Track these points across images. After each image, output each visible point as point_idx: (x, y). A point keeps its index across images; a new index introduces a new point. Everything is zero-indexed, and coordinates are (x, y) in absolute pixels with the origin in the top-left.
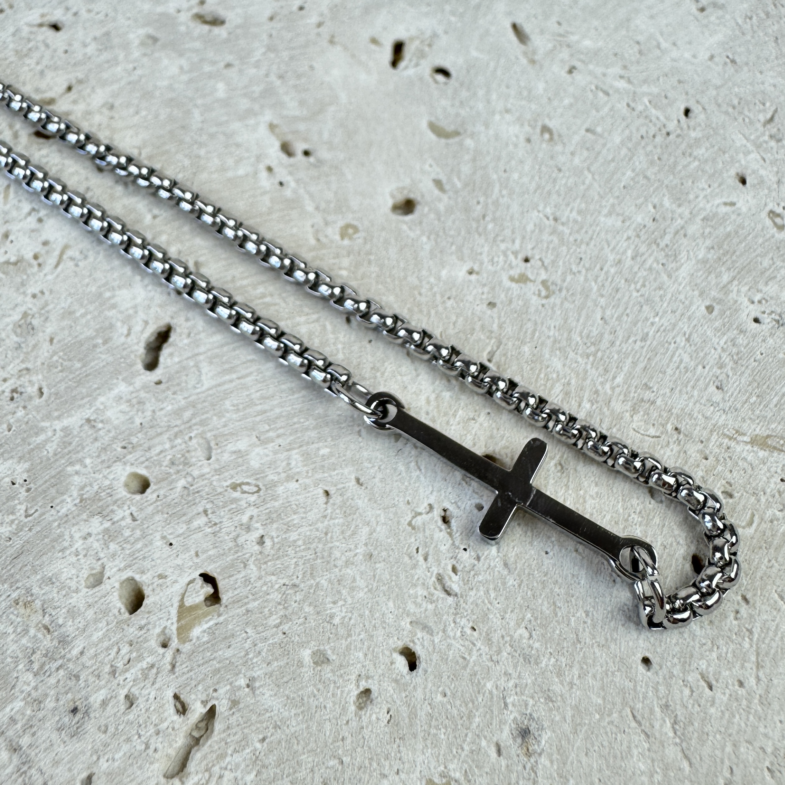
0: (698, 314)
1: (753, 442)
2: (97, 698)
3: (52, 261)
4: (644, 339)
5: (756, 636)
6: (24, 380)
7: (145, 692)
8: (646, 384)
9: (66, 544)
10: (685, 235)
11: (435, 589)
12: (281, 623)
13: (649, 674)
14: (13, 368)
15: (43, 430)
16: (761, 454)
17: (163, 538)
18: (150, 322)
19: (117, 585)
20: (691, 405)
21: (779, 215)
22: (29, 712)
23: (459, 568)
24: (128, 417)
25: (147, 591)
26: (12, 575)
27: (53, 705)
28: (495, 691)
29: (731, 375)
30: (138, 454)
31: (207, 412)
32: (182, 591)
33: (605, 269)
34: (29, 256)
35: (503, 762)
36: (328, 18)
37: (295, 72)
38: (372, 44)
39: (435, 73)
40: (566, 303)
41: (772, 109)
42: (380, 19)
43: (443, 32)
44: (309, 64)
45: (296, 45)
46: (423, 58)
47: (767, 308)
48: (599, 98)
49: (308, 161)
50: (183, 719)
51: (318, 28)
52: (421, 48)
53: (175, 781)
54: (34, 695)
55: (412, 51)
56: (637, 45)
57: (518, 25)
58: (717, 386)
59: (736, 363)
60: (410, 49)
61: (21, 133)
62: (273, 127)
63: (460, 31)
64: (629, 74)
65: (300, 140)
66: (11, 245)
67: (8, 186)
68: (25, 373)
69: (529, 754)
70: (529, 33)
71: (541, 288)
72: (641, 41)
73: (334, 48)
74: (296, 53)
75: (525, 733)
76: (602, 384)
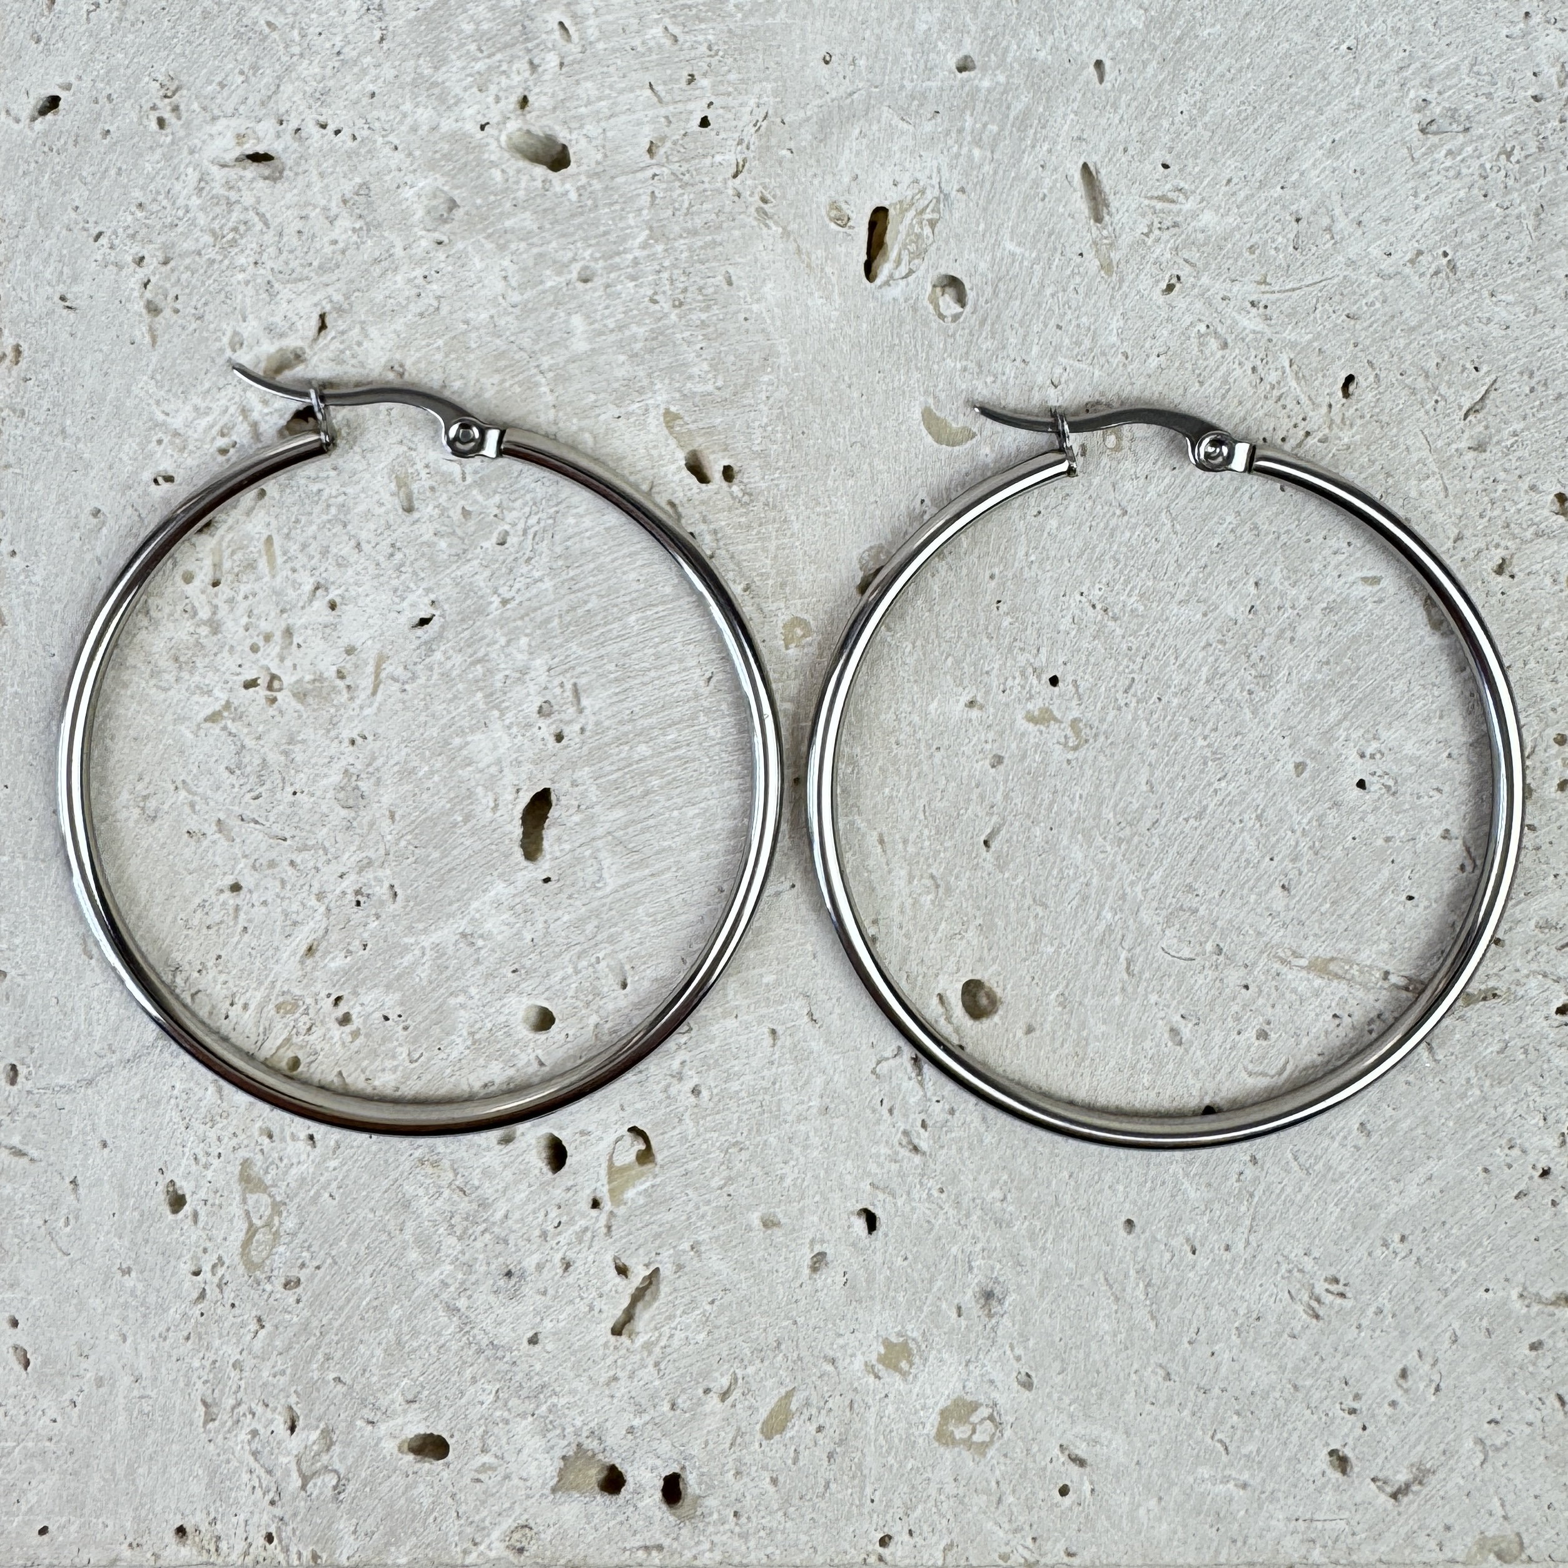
0: (1281, 776)
1: (1309, 968)
2: (530, 1263)
3: (366, 682)
5: (1256, 1199)
6: (369, 875)
7: (581, 1255)
8: (1189, 885)
11: (901, 1145)
12: (725, 1185)
13: (1130, 1237)
14: (349, 859)
15: (406, 949)
16: (1318, 982)
18: (523, 787)
19: (534, 1142)
20: (1242, 915)
22: (460, 1276)
23: (930, 1123)
24: (514, 930)
25: (570, 1150)
27: (484, 1268)
28: (960, 1256)
29: (1305, 870)
30: (535, 981)
31: (615, 925)
32: (610, 1150)
34: (331, 672)
35: (963, 1322)
36: (752, 147)
37: (700, 289)
38: (831, 219)
39: (938, 290)
40: (1101, 758)
41: (1489, 380)
42: (847, 152)
43: (956, 187)
44: (723, 270)
45: (698, 222)
46: (920, 254)
47: (1381, 766)
48: (1207, 352)
49: (731, 494)
50: (625, 1282)
51: (735, 176)
52: (917, 230)
53: (624, 1339)
54: (463, 1259)
55: (901, 237)
56: (1294, 223)
57: (1092, 168)
58: (1283, 887)
59: (1316, 854)
60: (898, 232)
61: (263, 427)
62: (670, 419)
63: (988, 185)
64: (1266, 296)
65: (716, 448)
66: (299, 654)
67: (269, 540)
68: (365, 866)
69: (990, 1316)
70: (1107, 189)
71: (1069, 732)
72: (1302, 214)
73: (765, 230)
74: (700, 243)
75: (988, 1295)
76: (1132, 884)
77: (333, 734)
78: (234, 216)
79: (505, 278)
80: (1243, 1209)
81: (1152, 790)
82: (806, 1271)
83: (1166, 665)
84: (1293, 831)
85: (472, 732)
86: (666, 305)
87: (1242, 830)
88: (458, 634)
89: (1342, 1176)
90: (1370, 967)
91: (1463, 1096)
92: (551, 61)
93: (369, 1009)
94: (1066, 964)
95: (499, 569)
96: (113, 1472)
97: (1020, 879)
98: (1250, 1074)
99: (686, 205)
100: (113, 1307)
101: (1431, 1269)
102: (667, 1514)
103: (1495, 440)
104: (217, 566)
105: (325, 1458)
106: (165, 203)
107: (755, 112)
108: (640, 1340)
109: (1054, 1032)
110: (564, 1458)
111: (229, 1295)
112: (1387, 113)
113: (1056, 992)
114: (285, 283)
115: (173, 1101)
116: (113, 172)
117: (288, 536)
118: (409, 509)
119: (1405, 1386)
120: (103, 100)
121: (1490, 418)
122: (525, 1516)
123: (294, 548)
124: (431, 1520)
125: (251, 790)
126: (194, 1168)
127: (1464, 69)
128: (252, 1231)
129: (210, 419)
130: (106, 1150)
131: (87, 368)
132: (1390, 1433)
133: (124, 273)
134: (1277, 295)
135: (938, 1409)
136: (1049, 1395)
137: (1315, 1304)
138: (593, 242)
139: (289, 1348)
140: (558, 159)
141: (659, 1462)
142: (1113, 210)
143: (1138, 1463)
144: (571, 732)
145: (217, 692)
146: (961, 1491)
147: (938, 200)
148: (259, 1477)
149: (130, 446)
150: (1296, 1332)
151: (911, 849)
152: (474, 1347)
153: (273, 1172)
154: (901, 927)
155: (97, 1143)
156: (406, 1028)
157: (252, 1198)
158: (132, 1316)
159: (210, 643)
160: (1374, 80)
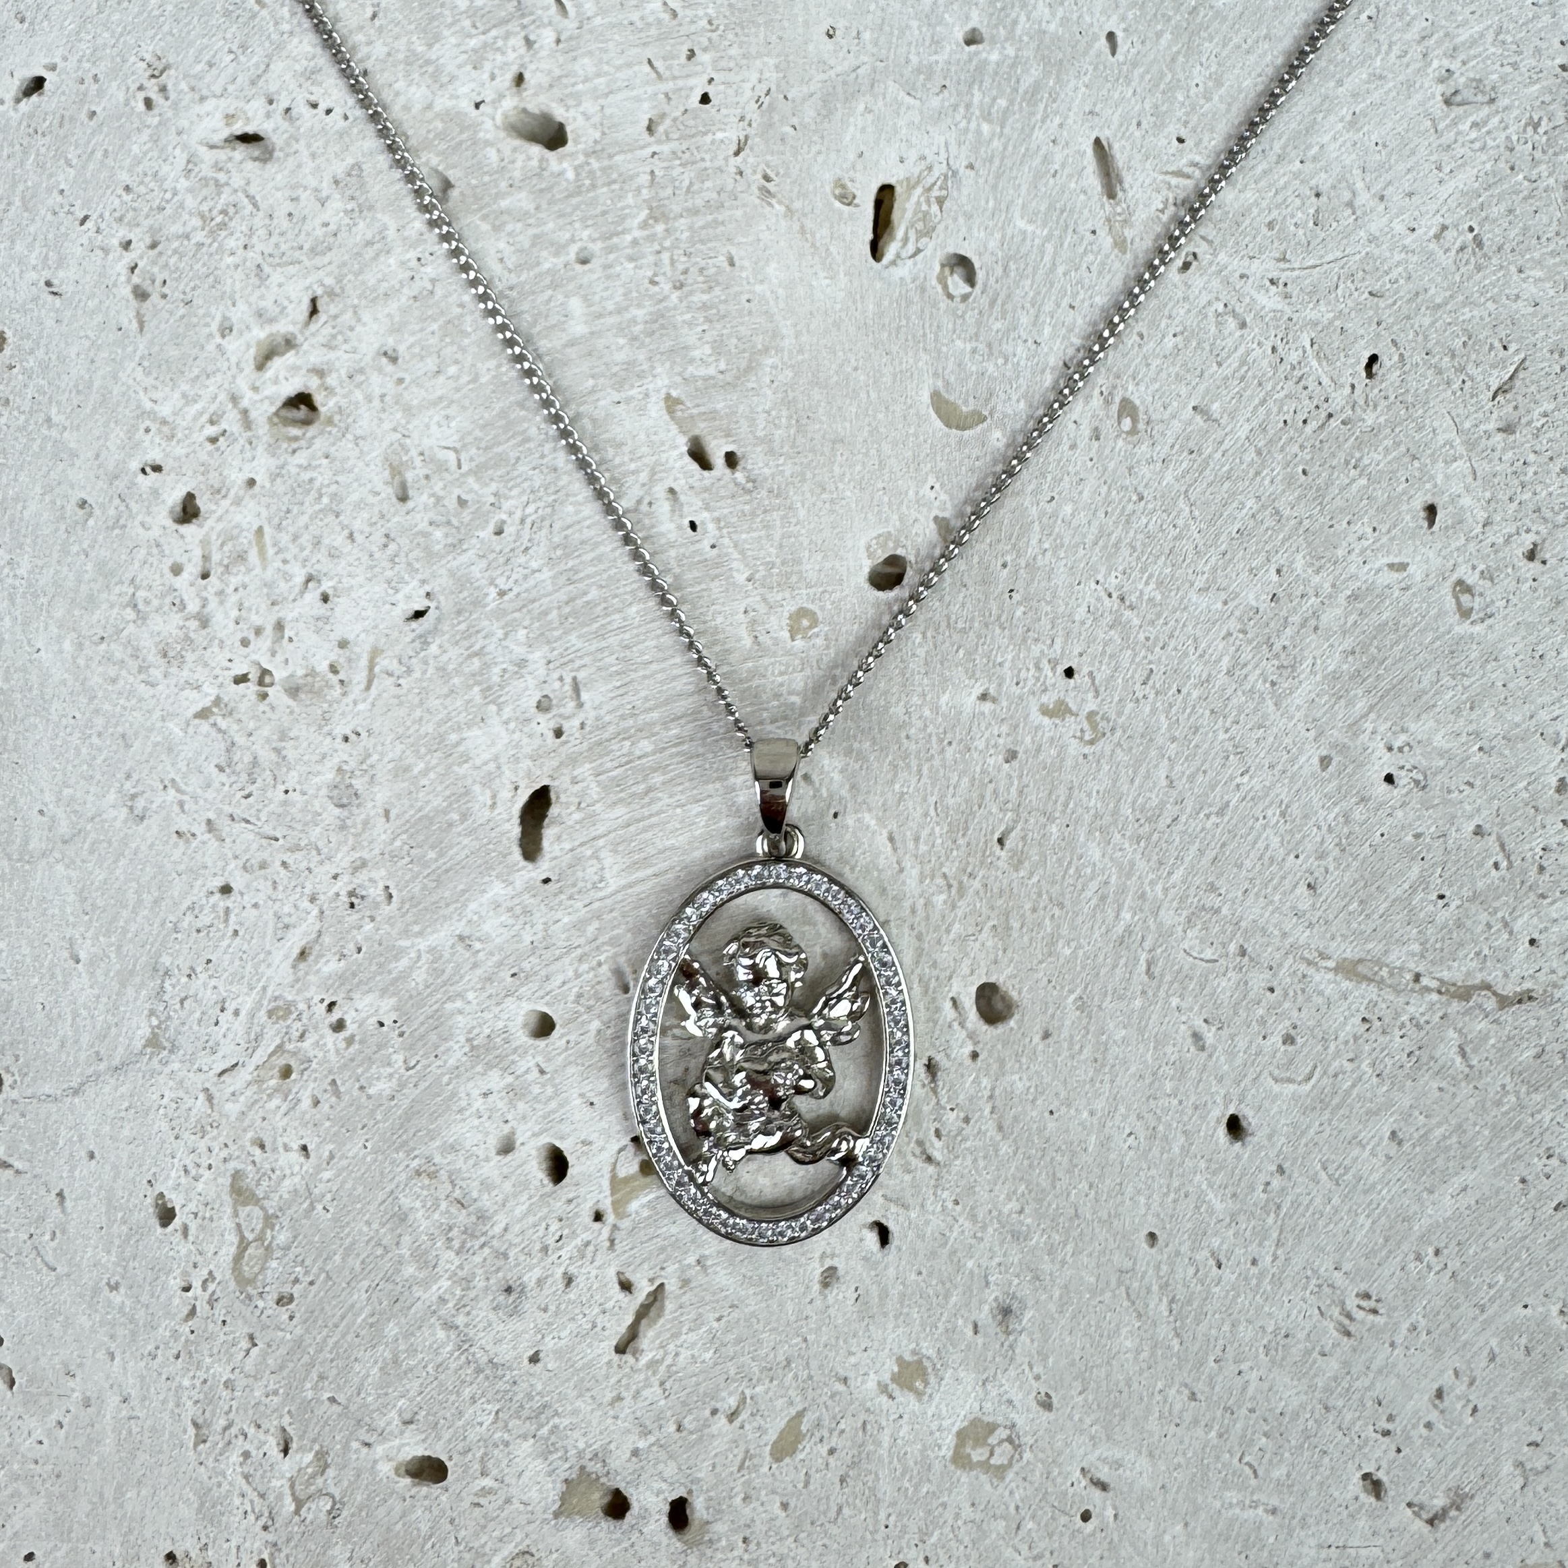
0: (1306, 771)
1: (1336, 970)
2: (530, 1278)
3: (360, 677)
4: (1221, 812)
5: (1283, 1211)
6: (363, 876)
7: (583, 1271)
8: (1212, 884)
9: (463, 1103)
10: (1316, 629)
11: (914, 1155)
13: (1154, 1250)
14: (343, 860)
15: (402, 952)
16: (1346, 985)
17: (582, 1095)
18: (522, 784)
19: (534, 1153)
20: (1267, 914)
21: (1468, 590)
22: (458, 1292)
23: (944, 1132)
24: (514, 932)
25: (571, 1159)
26: (406, 1142)
27: (482, 1284)
29: (1331, 869)
30: (534, 986)
31: (617, 927)
32: (613, 1160)
33: (1184, 691)
34: (323, 667)
35: (980, 1340)
36: (754, 125)
37: (701, 270)
38: (836, 197)
39: (947, 271)
40: (1119, 751)
41: (1517, 359)
42: (852, 129)
43: (964, 163)
44: (724, 250)
45: (699, 202)
46: (928, 232)
47: (1408, 760)
48: (1226, 332)
49: (734, 480)
50: (629, 1297)
51: (737, 154)
52: (924, 207)
53: (628, 1358)
54: (460, 1273)
55: (909, 215)
56: (1314, 199)
57: (1105, 143)
58: (1309, 886)
59: (1343, 850)
60: (904, 210)
61: (253, 414)
62: (671, 404)
63: (997, 162)
64: (1288, 273)
65: (718, 433)
66: (291, 646)
67: (260, 531)
68: (360, 866)
69: (1008, 1333)
70: (1120, 164)
71: (1086, 726)
72: (1323, 189)
73: (768, 209)
74: (701, 223)
75: (1006, 1312)
76: (1152, 883)
77: (326, 729)
78: (223, 196)
79: (501, 260)
80: (1270, 1221)
81: (1171, 784)
82: (816, 1287)
83: (1186, 654)
84: (1319, 828)
85: (469, 725)
86: (666, 287)
87: (1265, 827)
88: (454, 626)
89: (1373, 1186)
90: (1401, 969)
91: (1499, 1103)
92: (547, 37)
93: (363, 1015)
94: (1083, 968)
95: (495, 559)
96: (101, 1495)
97: (1035, 879)
98: (1276, 1081)
99: (686, 183)
100: (102, 1325)
101: (1467, 1284)
102: (674, 1540)
103: (1523, 421)
104: (206, 558)
105: (320, 1481)
106: (152, 185)
107: (758, 87)
108: (644, 1360)
109: (1071, 1037)
110: (566, 1481)
111: (220, 1312)
112: (1409, 85)
113: (1073, 997)
114: (274, 266)
115: (162, 1111)
116: (99, 155)
117: (279, 527)
118: (403, 498)
119: (1441, 1406)
120: (89, 79)
121: (1520, 398)
122: (528, 1542)
123: (285, 538)
124: (430, 1544)
125: (242, 789)
126: (183, 1180)
127: (1490, 37)
128: (243, 1245)
129: (198, 407)
130: (93, 1162)
131: (73, 356)
132: (1427, 1455)
133: (111, 257)
134: (1296, 273)
135: (955, 1429)
136: (1070, 1417)
137: (1346, 1322)
138: (590, 222)
139: (282, 1368)
140: (554, 137)
141: (664, 1486)
142: (1126, 186)
143: (1163, 1487)
144: (570, 726)
145: (205, 688)
146: (978, 1517)
147: (946, 176)
148: (252, 1502)
149: (118, 434)
150: (1327, 1350)
151: (923, 848)
152: (473, 1366)
153: (265, 1183)
154: (912, 928)
155: (83, 1154)
156: (401, 1035)
157: (244, 1211)
158: (121, 1332)
159: (200, 637)
160: (1396, 51)
